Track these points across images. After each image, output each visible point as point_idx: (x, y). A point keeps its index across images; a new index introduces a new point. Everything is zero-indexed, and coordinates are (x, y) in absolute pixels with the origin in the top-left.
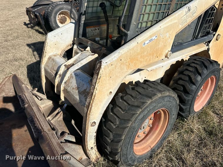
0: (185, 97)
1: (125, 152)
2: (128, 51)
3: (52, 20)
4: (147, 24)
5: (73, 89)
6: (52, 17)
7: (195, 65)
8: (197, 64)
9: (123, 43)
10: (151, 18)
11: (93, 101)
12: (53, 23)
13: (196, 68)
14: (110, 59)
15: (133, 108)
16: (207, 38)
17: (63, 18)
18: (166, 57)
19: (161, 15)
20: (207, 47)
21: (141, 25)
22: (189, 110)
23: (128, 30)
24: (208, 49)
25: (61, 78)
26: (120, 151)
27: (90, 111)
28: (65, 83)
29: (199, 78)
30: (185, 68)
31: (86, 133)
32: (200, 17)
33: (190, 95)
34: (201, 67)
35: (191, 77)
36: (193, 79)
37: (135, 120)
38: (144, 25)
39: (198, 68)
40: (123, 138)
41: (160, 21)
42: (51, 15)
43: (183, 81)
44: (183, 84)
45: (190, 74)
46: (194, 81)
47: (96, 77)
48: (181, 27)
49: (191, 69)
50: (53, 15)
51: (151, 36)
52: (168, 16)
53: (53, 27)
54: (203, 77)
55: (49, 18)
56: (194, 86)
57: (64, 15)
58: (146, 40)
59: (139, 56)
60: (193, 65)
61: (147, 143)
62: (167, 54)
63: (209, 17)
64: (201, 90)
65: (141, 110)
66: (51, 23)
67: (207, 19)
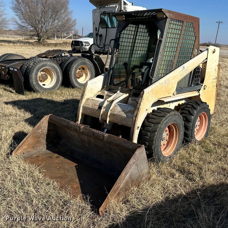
0: (187, 124)
1: (157, 144)
2: (155, 87)
3: (33, 77)
4: (161, 75)
5: (119, 112)
6: (34, 74)
7: (192, 104)
8: (193, 103)
9: (150, 84)
10: (163, 72)
11: (139, 112)
12: (34, 81)
13: (192, 105)
14: (148, 90)
15: (160, 118)
16: (197, 87)
17: (44, 75)
18: (173, 95)
19: (168, 70)
20: (198, 93)
21: (159, 75)
22: (191, 135)
23: (153, 77)
24: (199, 95)
25: (105, 109)
26: (154, 143)
27: (137, 118)
28: (111, 110)
29: (195, 112)
30: (185, 106)
31: (134, 133)
32: (191, 73)
33: (191, 123)
34: (196, 105)
35: (190, 110)
36: (191, 111)
37: (162, 123)
38: (160, 75)
39: (194, 105)
40: (156, 134)
41: (168, 74)
42: (33, 72)
43: (185, 114)
44: (185, 116)
45: (189, 109)
46: (192, 113)
47: (141, 99)
48: (180, 78)
49: (189, 106)
50: (35, 71)
51: (165, 81)
52: (172, 71)
53: (33, 85)
54: (198, 111)
55: (30, 75)
56: (193, 117)
57: (45, 72)
58: (163, 82)
59: (160, 91)
60: (190, 104)
61: (167, 152)
62: (174, 93)
63: (197, 74)
64: (199, 126)
65: (165, 118)
66: (31, 81)
67: (196, 74)
